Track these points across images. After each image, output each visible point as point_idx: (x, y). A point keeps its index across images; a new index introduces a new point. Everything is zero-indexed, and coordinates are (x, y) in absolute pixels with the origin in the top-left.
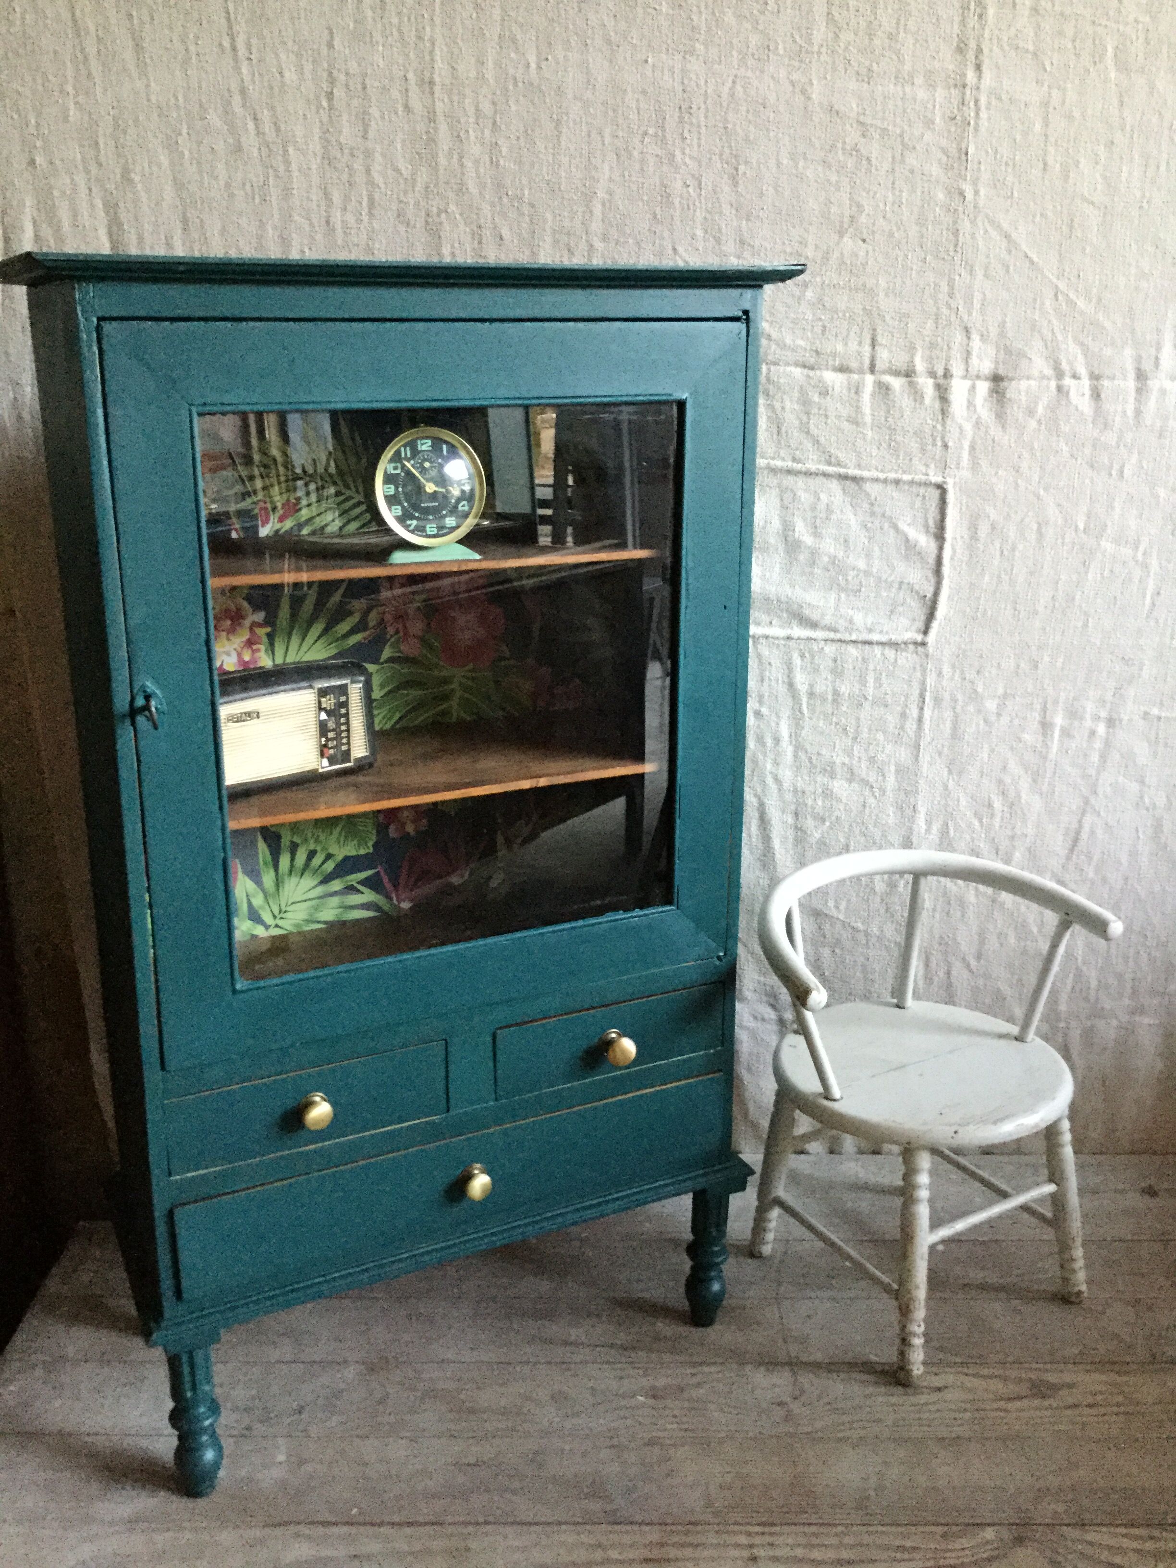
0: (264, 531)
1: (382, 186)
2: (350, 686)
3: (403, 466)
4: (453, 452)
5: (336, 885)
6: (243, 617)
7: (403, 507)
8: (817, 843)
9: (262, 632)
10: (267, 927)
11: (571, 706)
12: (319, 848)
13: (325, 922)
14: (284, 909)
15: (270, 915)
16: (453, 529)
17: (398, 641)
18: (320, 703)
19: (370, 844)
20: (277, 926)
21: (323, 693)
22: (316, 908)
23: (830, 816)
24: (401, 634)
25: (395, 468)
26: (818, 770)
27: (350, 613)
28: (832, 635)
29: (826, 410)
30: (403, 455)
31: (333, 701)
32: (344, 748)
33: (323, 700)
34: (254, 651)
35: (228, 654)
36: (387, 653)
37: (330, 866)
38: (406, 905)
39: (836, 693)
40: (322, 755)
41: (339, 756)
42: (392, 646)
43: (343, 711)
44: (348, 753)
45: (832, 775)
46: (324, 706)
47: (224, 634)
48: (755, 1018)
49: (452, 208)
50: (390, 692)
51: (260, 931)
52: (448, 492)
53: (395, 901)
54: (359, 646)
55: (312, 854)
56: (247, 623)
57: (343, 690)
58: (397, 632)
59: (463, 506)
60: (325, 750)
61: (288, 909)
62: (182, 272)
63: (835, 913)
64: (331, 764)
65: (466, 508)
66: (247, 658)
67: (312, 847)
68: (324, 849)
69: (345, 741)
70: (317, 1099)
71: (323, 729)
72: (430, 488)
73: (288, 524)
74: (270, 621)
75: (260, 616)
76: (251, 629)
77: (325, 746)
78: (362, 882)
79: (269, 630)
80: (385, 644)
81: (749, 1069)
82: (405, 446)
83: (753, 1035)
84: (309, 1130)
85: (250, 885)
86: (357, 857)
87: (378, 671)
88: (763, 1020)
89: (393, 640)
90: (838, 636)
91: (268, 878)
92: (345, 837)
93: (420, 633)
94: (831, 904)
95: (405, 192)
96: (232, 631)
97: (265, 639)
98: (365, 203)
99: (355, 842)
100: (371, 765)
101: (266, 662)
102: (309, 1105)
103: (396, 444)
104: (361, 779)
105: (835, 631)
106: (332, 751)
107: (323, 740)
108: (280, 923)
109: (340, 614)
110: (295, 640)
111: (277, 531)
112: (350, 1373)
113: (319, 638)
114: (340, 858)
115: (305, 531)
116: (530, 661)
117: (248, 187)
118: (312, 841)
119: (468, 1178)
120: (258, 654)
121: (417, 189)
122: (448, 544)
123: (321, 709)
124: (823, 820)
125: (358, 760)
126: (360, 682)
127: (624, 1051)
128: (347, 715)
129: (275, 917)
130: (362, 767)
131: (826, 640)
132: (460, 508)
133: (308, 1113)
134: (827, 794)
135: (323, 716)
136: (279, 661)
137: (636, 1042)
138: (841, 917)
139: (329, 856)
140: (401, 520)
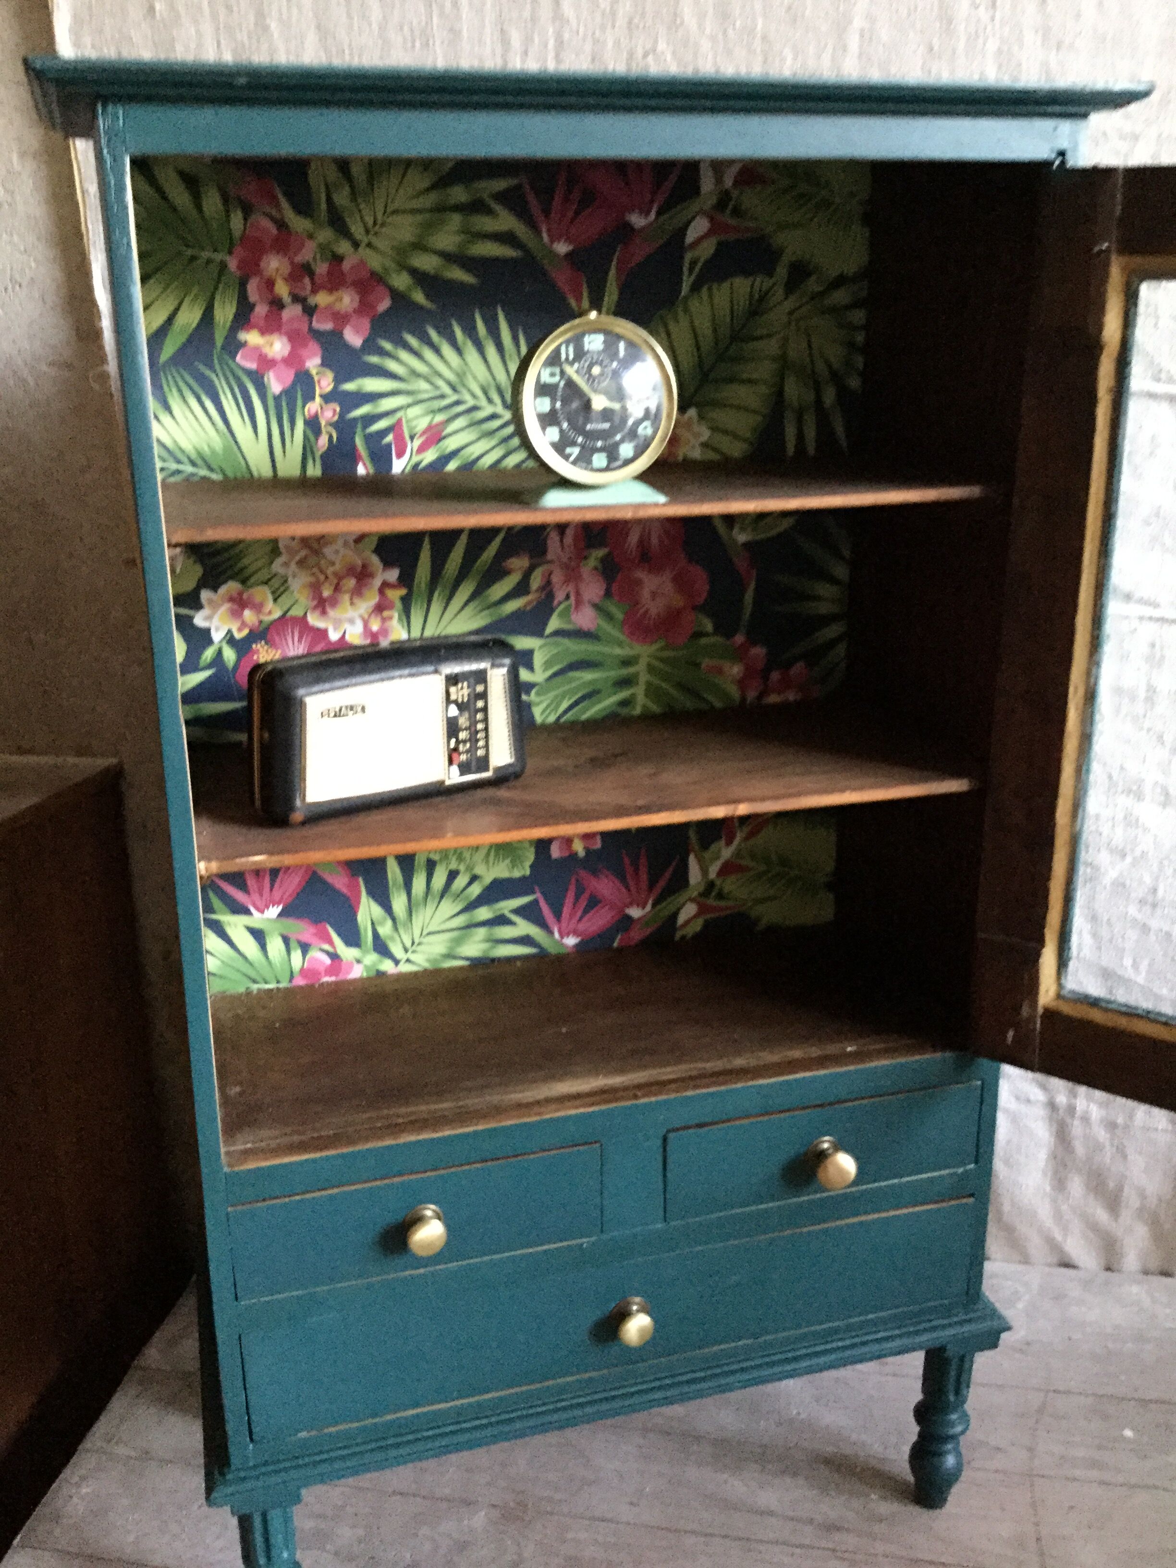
0: (398, 466)
1: (574, 22)
2: (489, 673)
3: (562, 373)
4: (634, 353)
5: (484, 913)
6: (371, 575)
7: (562, 431)
8: (1113, 884)
9: (395, 595)
10: (397, 962)
11: (791, 696)
12: (462, 868)
13: (467, 959)
14: (417, 941)
15: (400, 946)
16: (628, 462)
17: (567, 609)
18: (448, 694)
19: (528, 864)
20: (408, 961)
21: (453, 680)
22: (458, 941)
23: (1132, 850)
24: (572, 598)
25: (552, 375)
26: (1120, 789)
27: (506, 573)
28: (1149, 611)
29: (1156, 309)
30: (563, 356)
31: (466, 692)
32: (480, 753)
33: (453, 690)
34: (384, 620)
35: (352, 621)
36: (554, 624)
37: (476, 890)
38: (571, 941)
39: (1151, 690)
40: (451, 762)
41: (474, 764)
42: (561, 615)
43: (480, 704)
44: (486, 760)
45: (1139, 796)
46: (453, 697)
47: (346, 597)
48: (1018, 1098)
49: (662, 46)
50: (555, 675)
51: (387, 966)
52: (624, 409)
53: (557, 935)
54: (517, 615)
55: (453, 875)
56: (377, 582)
57: (481, 677)
58: (568, 597)
59: (645, 429)
60: (455, 755)
61: (422, 940)
62: (242, 87)
63: (1130, 973)
64: (462, 773)
65: (649, 431)
66: (375, 627)
67: (453, 866)
68: (469, 868)
69: (481, 743)
70: (429, 1213)
71: (452, 728)
72: (599, 403)
73: (430, 456)
74: (406, 579)
75: (393, 575)
76: (381, 591)
77: (456, 749)
78: (517, 911)
79: (403, 592)
80: (550, 615)
81: (1007, 1162)
82: (567, 342)
83: (1014, 1119)
84: (413, 1255)
85: (377, 910)
86: (509, 881)
87: (540, 647)
88: (1028, 1101)
89: (562, 607)
90: (1157, 613)
91: (399, 903)
92: (495, 856)
93: (597, 600)
94: (1128, 962)
95: (603, 28)
96: (358, 592)
97: (398, 604)
98: (551, 43)
99: (508, 861)
100: (517, 776)
101: (398, 633)
102: (417, 1220)
103: (553, 341)
104: (502, 793)
105: (1156, 605)
106: (463, 757)
107: (453, 741)
108: (413, 957)
109: (495, 574)
110: (436, 607)
111: (417, 465)
112: (479, 1520)
113: (466, 604)
114: (488, 880)
115: (452, 466)
116: (739, 639)
117: (406, 28)
118: (454, 859)
119: (622, 1315)
120: (388, 624)
121: (617, 25)
122: (624, 480)
123: (448, 701)
124: (1123, 856)
125: (498, 770)
126: (502, 665)
127: (841, 1171)
128: (485, 709)
129: (406, 950)
130: (503, 778)
131: (1141, 618)
132: (640, 430)
133: (414, 1233)
134: (1130, 821)
135: (453, 711)
136: (416, 633)
137: (857, 1159)
138: (1141, 979)
139: (474, 879)
140: (560, 447)
